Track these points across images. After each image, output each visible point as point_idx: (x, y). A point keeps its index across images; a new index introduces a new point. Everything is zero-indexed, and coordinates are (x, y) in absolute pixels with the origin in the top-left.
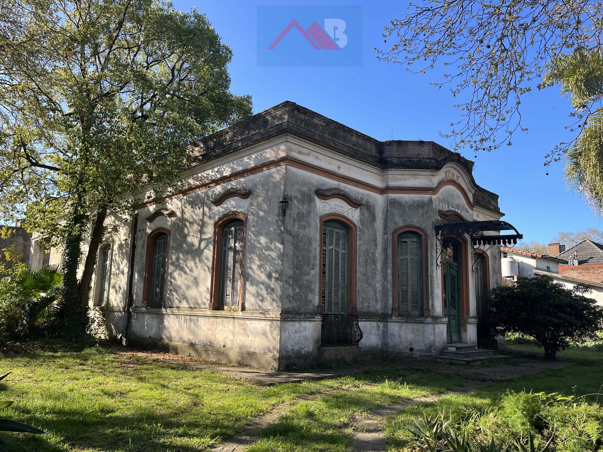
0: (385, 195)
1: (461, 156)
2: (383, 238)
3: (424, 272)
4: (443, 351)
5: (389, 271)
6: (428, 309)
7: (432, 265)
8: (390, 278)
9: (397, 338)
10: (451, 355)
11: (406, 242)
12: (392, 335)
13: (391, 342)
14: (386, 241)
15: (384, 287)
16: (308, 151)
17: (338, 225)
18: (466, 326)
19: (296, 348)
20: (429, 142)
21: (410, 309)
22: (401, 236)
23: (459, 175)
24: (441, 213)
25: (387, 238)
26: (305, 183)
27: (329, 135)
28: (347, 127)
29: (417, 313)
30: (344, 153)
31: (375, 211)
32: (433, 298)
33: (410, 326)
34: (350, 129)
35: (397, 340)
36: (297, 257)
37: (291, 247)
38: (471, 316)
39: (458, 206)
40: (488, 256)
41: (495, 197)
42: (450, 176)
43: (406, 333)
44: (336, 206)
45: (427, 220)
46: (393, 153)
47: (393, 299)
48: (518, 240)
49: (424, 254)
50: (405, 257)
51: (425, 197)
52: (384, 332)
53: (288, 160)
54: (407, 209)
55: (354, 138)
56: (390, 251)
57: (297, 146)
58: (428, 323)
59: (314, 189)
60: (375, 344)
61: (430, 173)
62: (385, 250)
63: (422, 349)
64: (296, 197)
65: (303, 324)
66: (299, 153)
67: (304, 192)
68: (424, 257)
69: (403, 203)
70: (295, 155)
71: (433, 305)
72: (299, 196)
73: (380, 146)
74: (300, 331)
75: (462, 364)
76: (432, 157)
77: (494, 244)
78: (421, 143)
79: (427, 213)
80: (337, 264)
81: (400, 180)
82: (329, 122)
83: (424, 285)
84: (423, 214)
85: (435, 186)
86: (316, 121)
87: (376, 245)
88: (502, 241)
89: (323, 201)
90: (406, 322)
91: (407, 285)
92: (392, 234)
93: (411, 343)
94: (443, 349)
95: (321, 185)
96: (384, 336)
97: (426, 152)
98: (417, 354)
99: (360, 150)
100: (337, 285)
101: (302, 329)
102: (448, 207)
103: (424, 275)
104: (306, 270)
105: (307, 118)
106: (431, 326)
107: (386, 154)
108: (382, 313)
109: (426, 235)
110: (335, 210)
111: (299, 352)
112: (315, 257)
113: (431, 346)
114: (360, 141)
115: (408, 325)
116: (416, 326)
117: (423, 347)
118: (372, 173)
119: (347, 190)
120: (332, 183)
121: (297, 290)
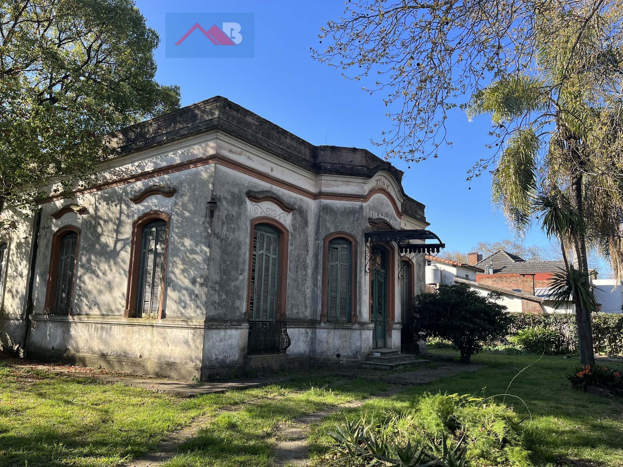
0: (318, 201)
1: (392, 165)
2: (315, 244)
3: (353, 278)
4: (369, 357)
5: (320, 278)
6: (355, 315)
7: (361, 271)
8: (320, 284)
9: (325, 344)
10: (375, 360)
11: (337, 248)
12: (320, 341)
13: (319, 349)
14: (317, 248)
15: (314, 293)
16: (239, 150)
17: (270, 230)
18: (391, 332)
19: (221, 357)
20: (362, 150)
21: (338, 315)
22: (331, 242)
23: (389, 184)
24: (371, 221)
25: (319, 244)
26: (235, 184)
27: (263, 135)
28: (281, 129)
29: (345, 319)
30: (277, 155)
31: (307, 217)
32: (360, 304)
33: (338, 332)
34: (284, 130)
35: (325, 347)
36: (225, 262)
37: (218, 250)
38: (396, 321)
39: (387, 215)
40: (413, 264)
41: (421, 207)
42: (380, 184)
43: (333, 339)
44: (268, 210)
45: (357, 227)
46: (326, 158)
47: (322, 305)
48: (440, 249)
49: (354, 261)
50: (335, 264)
51: (356, 204)
52: (312, 338)
53: (217, 158)
54: (339, 216)
55: (288, 141)
56: (321, 257)
57: (228, 145)
58: (355, 329)
59: (245, 191)
60: (302, 351)
61: (362, 181)
62: (316, 256)
63: (348, 355)
64: (226, 199)
65: (229, 332)
66: (230, 151)
67: (234, 193)
68: (354, 264)
69: (335, 209)
70: (225, 153)
71: (360, 311)
72: (229, 197)
73: (314, 150)
74: (225, 339)
75: (386, 370)
76: (364, 164)
77: (419, 252)
78: (354, 150)
79: (357, 220)
80: (267, 269)
81: (333, 186)
82: (263, 122)
83: (353, 292)
84: (354, 221)
85: (366, 194)
86: (249, 119)
87: (307, 251)
88: (426, 249)
89: (254, 203)
90: (334, 329)
91: (336, 292)
92: (324, 239)
93: (338, 350)
94: (369, 355)
95: (253, 187)
96: (312, 343)
97: (358, 159)
98: (343, 360)
99: (294, 153)
100: (266, 292)
101: (227, 337)
102: (378, 215)
103: (353, 281)
104: (234, 276)
105: (239, 116)
106: (358, 332)
107: (320, 159)
108: (311, 319)
109: (356, 242)
110: (266, 213)
111: (223, 361)
112: (245, 262)
113: (357, 352)
114: (294, 143)
115: (336, 331)
116: (344, 332)
117: (349, 353)
118: (305, 178)
119: (280, 194)
120: (264, 185)
121: (224, 296)
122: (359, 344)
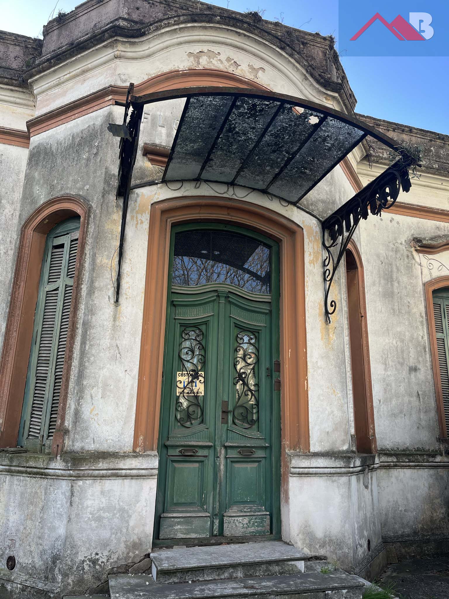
6: (61, 427)
11: (62, 246)
18: (288, 482)
21: (44, 429)
22: (53, 231)
24: (149, 150)
32: (81, 391)
33: (19, 486)
50: (56, 286)
51: (98, 116)
58: (57, 476)
63: (34, 566)
71: (77, 413)
76: (122, 16)
81: (55, 98)
85: (129, 84)
92: (23, 228)
93: (13, 542)
98: (16, 582)
106: (64, 485)
109: (87, 212)
113: (55, 559)
115: (16, 481)
116: (30, 485)
117: (36, 560)
122: (62, 531)
